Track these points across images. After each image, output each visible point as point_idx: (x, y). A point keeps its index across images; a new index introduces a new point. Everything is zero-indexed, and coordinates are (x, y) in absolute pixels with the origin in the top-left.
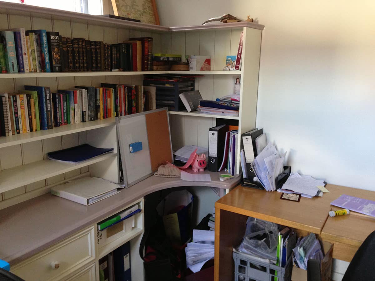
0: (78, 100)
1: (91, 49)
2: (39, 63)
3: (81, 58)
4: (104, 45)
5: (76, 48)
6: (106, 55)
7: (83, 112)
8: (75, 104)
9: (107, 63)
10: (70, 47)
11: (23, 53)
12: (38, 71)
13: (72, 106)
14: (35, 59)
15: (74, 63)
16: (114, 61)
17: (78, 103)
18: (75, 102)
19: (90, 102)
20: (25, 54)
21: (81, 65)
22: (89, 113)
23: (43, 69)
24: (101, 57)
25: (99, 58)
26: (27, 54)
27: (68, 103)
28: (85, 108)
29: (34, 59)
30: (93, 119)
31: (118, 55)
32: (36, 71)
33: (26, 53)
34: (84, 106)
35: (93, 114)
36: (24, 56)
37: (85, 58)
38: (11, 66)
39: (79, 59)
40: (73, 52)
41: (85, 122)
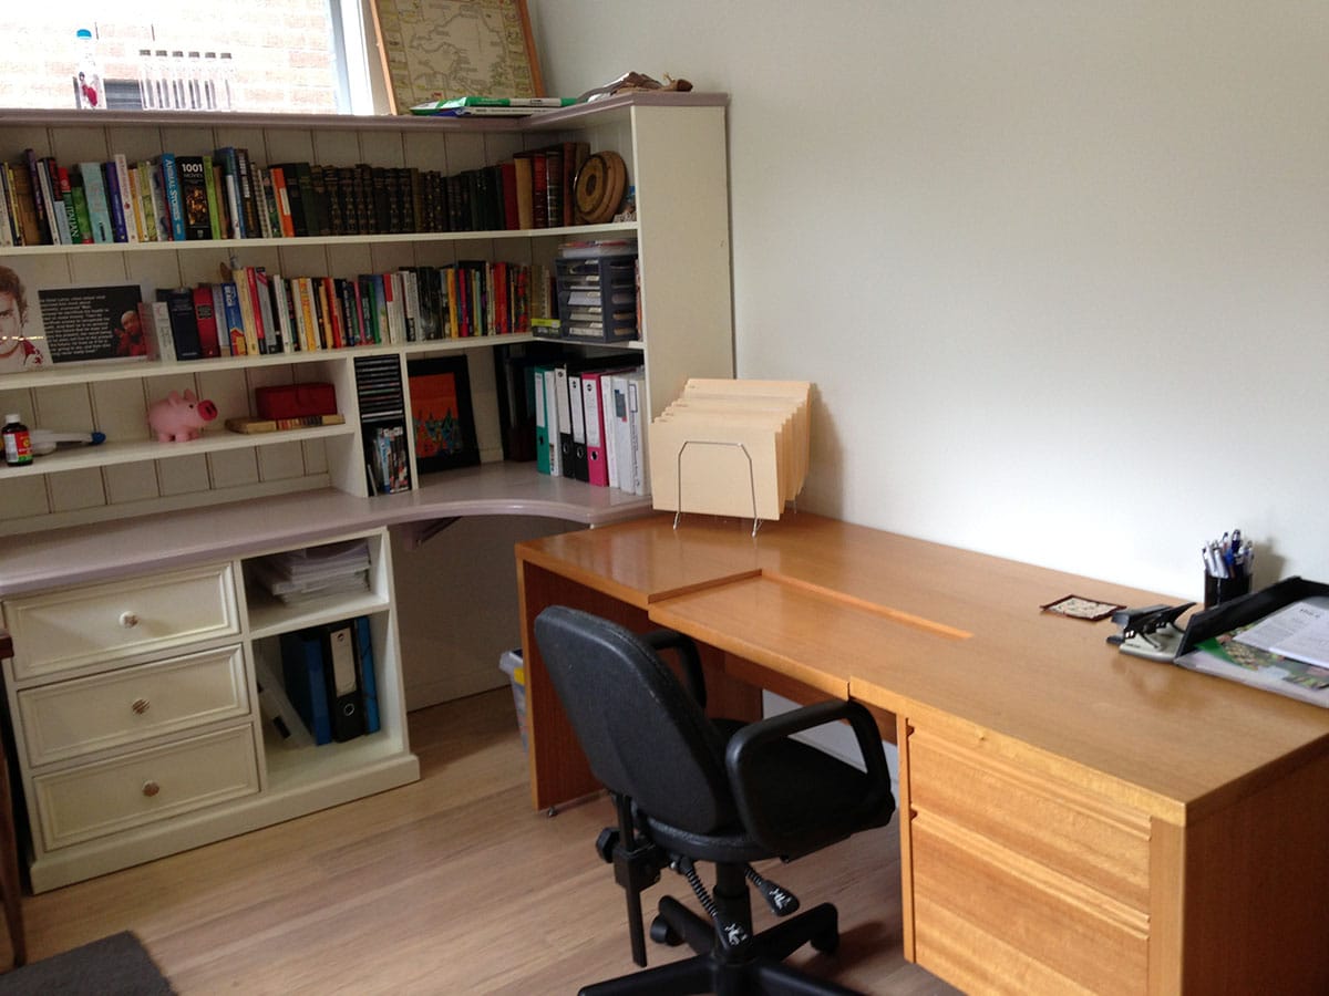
0: (396, 293)
1: (385, 186)
2: (162, 222)
3: (361, 207)
4: (424, 175)
5: (348, 185)
6: (430, 197)
7: (407, 320)
8: (388, 303)
9: (431, 215)
10: (332, 185)
11: (124, 203)
12: (159, 238)
13: (380, 305)
14: (153, 215)
15: (344, 218)
16: (455, 210)
17: (394, 298)
18: (388, 297)
19: (424, 299)
20: (128, 206)
21: (362, 222)
22: (424, 323)
23: (170, 234)
24: (411, 202)
25: (407, 206)
26: (131, 206)
27: (372, 300)
28: (413, 311)
29: (149, 215)
30: (432, 336)
31: (465, 196)
32: (153, 239)
33: (130, 203)
34: (408, 309)
35: (432, 324)
36: (126, 212)
37: (370, 207)
38: (96, 231)
39: (356, 208)
40: (341, 194)
41: (414, 340)
